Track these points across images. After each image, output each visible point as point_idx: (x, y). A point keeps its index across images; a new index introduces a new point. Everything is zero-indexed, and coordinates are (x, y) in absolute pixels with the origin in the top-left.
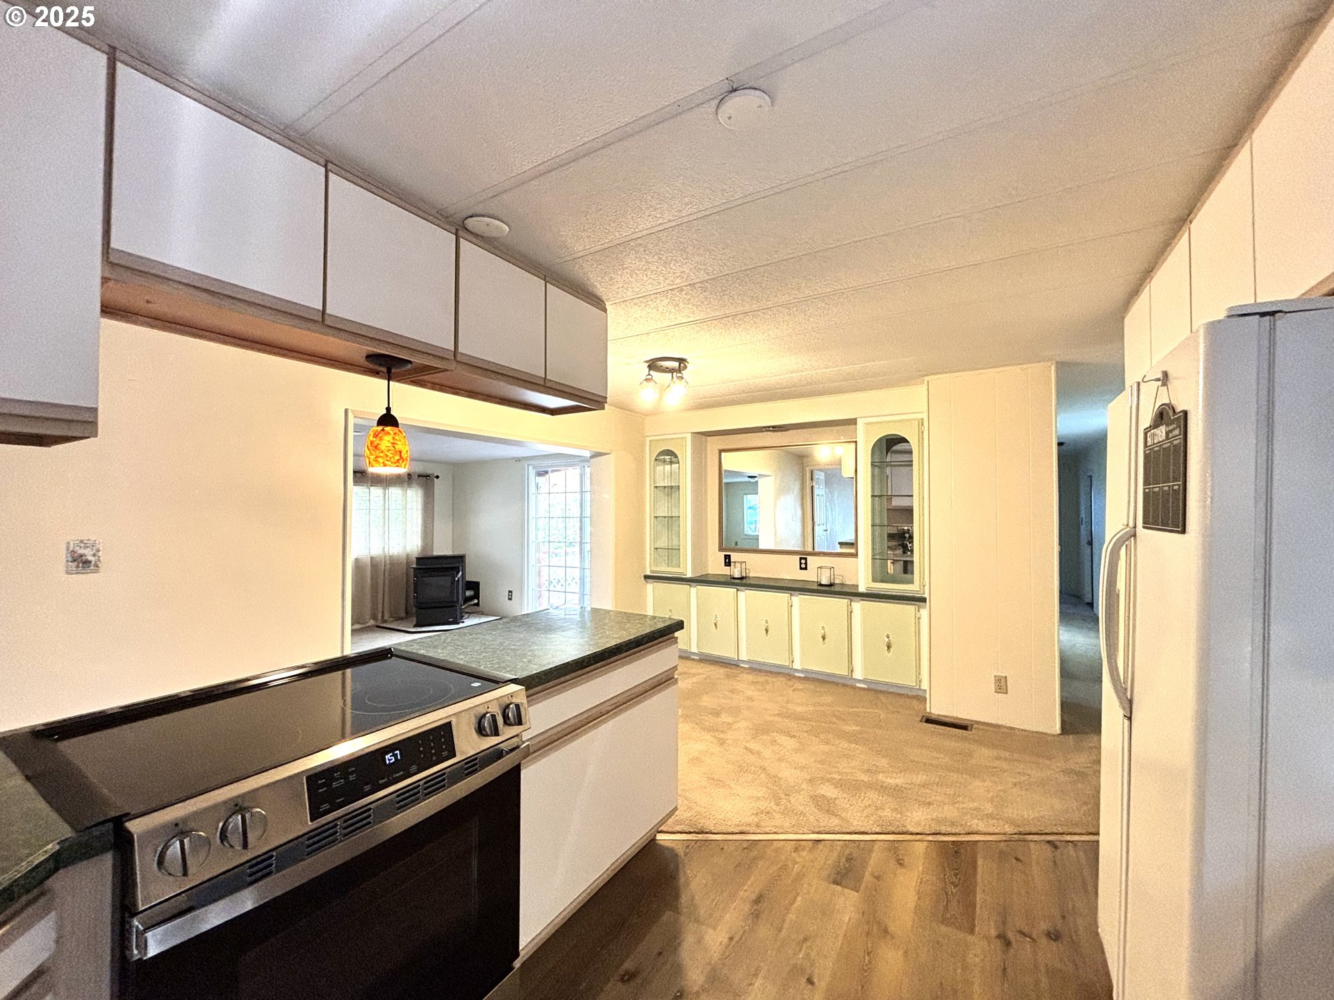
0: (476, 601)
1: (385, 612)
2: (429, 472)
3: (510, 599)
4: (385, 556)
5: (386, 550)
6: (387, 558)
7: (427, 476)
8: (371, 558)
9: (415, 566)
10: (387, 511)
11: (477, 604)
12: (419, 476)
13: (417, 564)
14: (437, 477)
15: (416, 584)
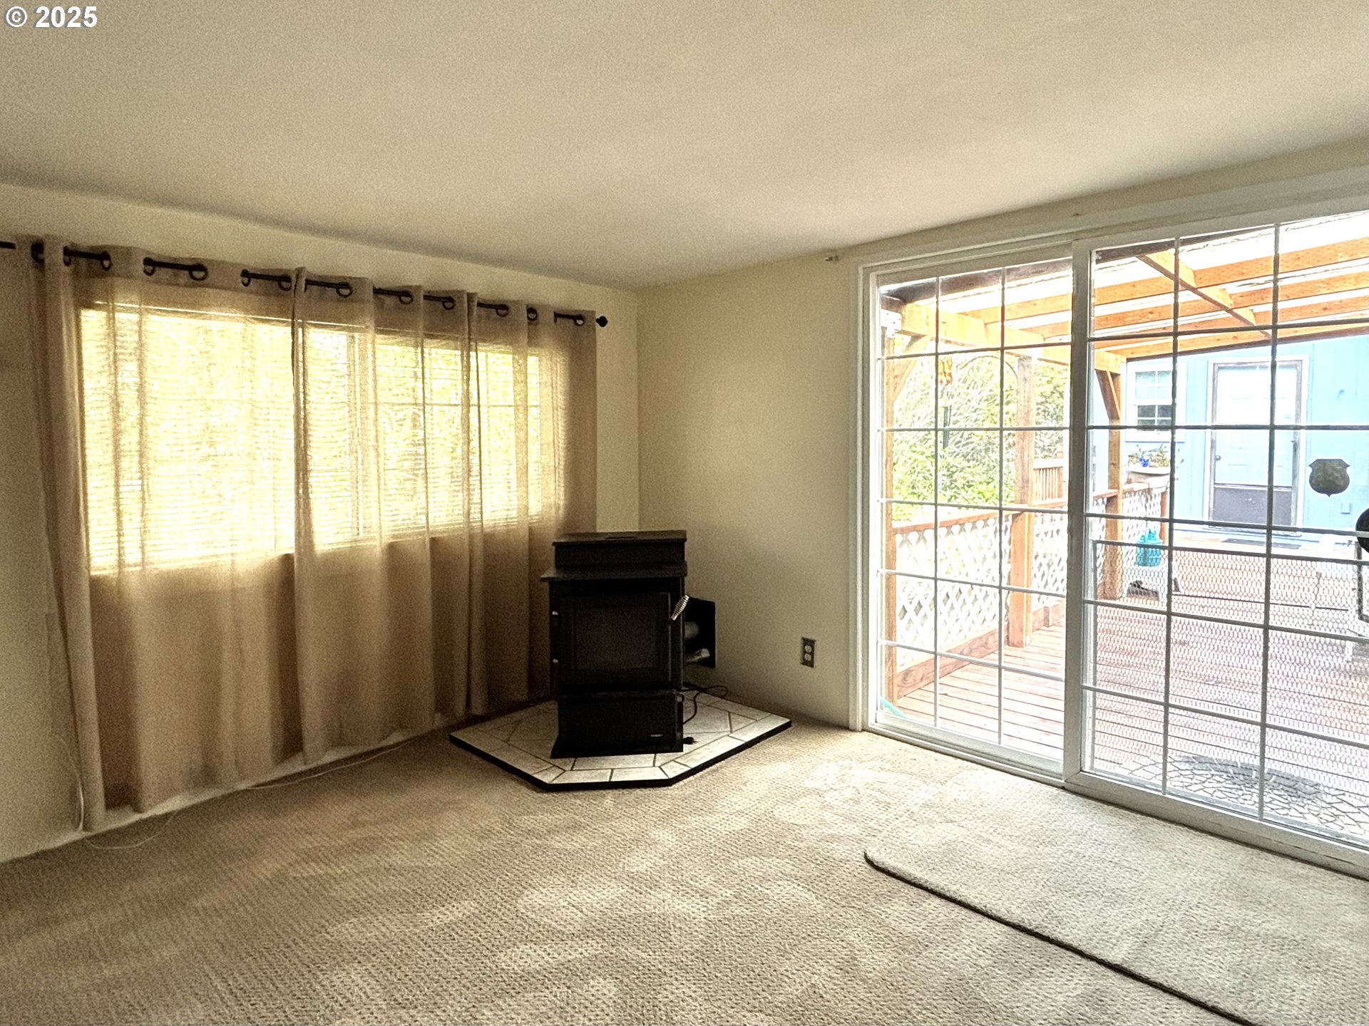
0: (705, 654)
1: (474, 689)
2: (580, 306)
3: (810, 664)
4: (471, 537)
5: (475, 516)
6: (478, 542)
7: (576, 317)
8: (433, 540)
9: (550, 573)
10: (474, 410)
11: (710, 662)
12: (557, 315)
13: (558, 567)
14: (603, 322)
15: (557, 630)
